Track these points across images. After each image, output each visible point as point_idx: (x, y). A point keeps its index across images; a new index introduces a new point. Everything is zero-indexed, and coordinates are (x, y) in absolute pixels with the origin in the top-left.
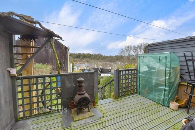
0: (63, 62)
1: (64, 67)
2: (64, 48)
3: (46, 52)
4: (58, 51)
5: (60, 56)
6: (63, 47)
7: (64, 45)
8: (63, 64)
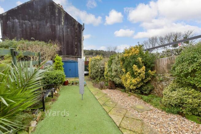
0: (76, 45)
1: (76, 53)
2: (76, 26)
3: (52, 30)
4: (68, 30)
5: (72, 36)
6: (75, 24)
7: (77, 22)
8: (76, 49)
